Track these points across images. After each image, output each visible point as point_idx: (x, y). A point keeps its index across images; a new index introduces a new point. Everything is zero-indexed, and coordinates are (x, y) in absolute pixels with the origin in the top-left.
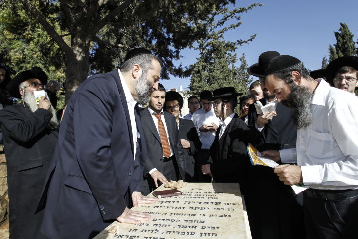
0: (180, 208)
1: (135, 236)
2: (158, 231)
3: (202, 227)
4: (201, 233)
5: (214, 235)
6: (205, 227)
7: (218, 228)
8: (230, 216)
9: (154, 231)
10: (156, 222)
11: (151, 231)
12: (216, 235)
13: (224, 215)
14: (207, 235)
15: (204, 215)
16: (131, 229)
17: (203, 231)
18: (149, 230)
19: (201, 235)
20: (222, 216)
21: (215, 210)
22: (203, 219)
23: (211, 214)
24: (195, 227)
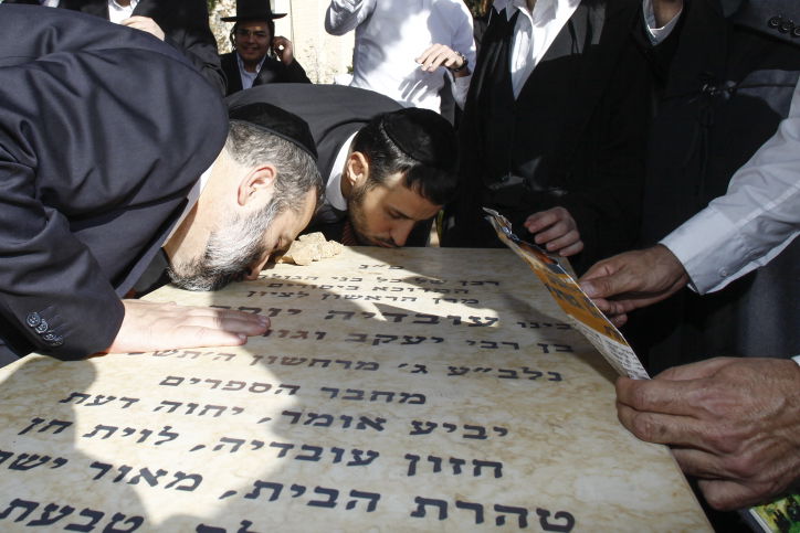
0: (304, 335)
1: (45, 459)
2: (174, 436)
3: (417, 424)
4: (414, 459)
5: (487, 471)
6: (432, 426)
7: (504, 432)
8: (558, 378)
9: (154, 437)
10: (172, 394)
11: (137, 435)
12: (498, 474)
13: (526, 370)
14: (447, 469)
15: (423, 369)
16: (37, 421)
17: (424, 446)
18: (129, 431)
19: (412, 471)
20: (514, 375)
21: (472, 349)
22: (417, 384)
23: (457, 364)
24: (378, 425)
